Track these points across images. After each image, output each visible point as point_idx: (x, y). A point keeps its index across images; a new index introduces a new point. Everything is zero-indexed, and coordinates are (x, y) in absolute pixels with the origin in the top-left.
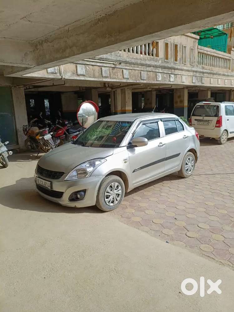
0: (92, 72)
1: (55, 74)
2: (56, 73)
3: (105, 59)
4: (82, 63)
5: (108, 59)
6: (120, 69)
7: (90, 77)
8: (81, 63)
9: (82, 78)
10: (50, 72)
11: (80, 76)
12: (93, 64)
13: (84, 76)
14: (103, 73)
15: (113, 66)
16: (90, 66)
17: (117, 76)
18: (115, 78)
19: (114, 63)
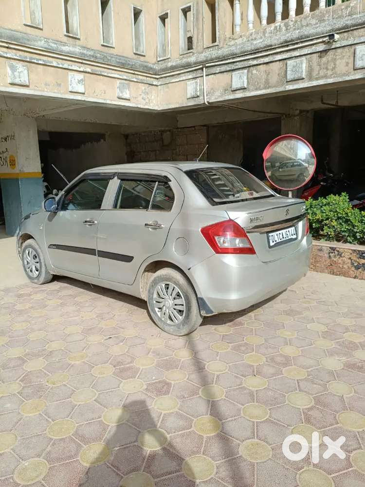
0: (264, 76)
1: (196, 99)
2: (198, 97)
3: (298, 39)
4: (242, 67)
5: (308, 37)
6: (346, 49)
7: (256, 89)
8: (240, 67)
9: (239, 95)
10: (190, 97)
11: (237, 92)
12: (266, 60)
13: (245, 90)
14: (289, 72)
15: (321, 47)
16: (261, 66)
17: (334, 68)
18: (326, 77)
19: (324, 39)
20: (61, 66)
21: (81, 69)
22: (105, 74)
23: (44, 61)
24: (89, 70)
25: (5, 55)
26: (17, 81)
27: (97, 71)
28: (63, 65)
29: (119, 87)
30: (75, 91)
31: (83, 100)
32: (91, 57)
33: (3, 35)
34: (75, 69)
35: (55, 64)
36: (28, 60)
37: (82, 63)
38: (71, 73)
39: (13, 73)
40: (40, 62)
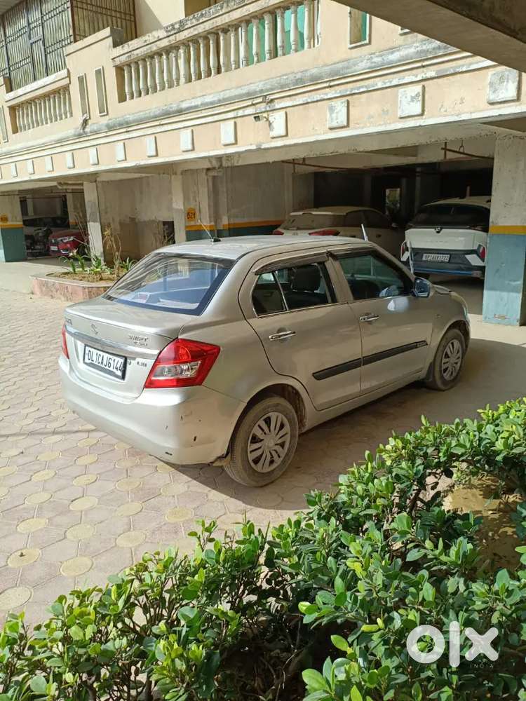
20: (388, 85)
21: (419, 78)
22: (464, 69)
23: (366, 87)
24: (433, 74)
25: (326, 97)
26: (334, 124)
27: (447, 70)
28: (391, 82)
29: (491, 84)
30: (407, 115)
31: (418, 125)
32: (437, 51)
33: (323, 74)
34: (410, 81)
35: (380, 86)
36: (348, 93)
37: (423, 67)
38: (401, 90)
39: (331, 114)
40: (362, 90)
